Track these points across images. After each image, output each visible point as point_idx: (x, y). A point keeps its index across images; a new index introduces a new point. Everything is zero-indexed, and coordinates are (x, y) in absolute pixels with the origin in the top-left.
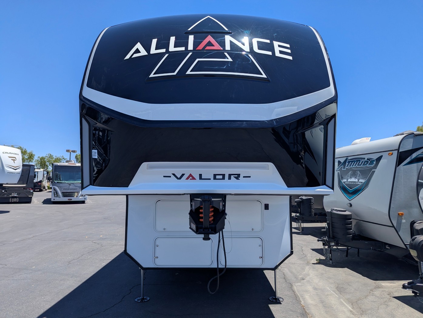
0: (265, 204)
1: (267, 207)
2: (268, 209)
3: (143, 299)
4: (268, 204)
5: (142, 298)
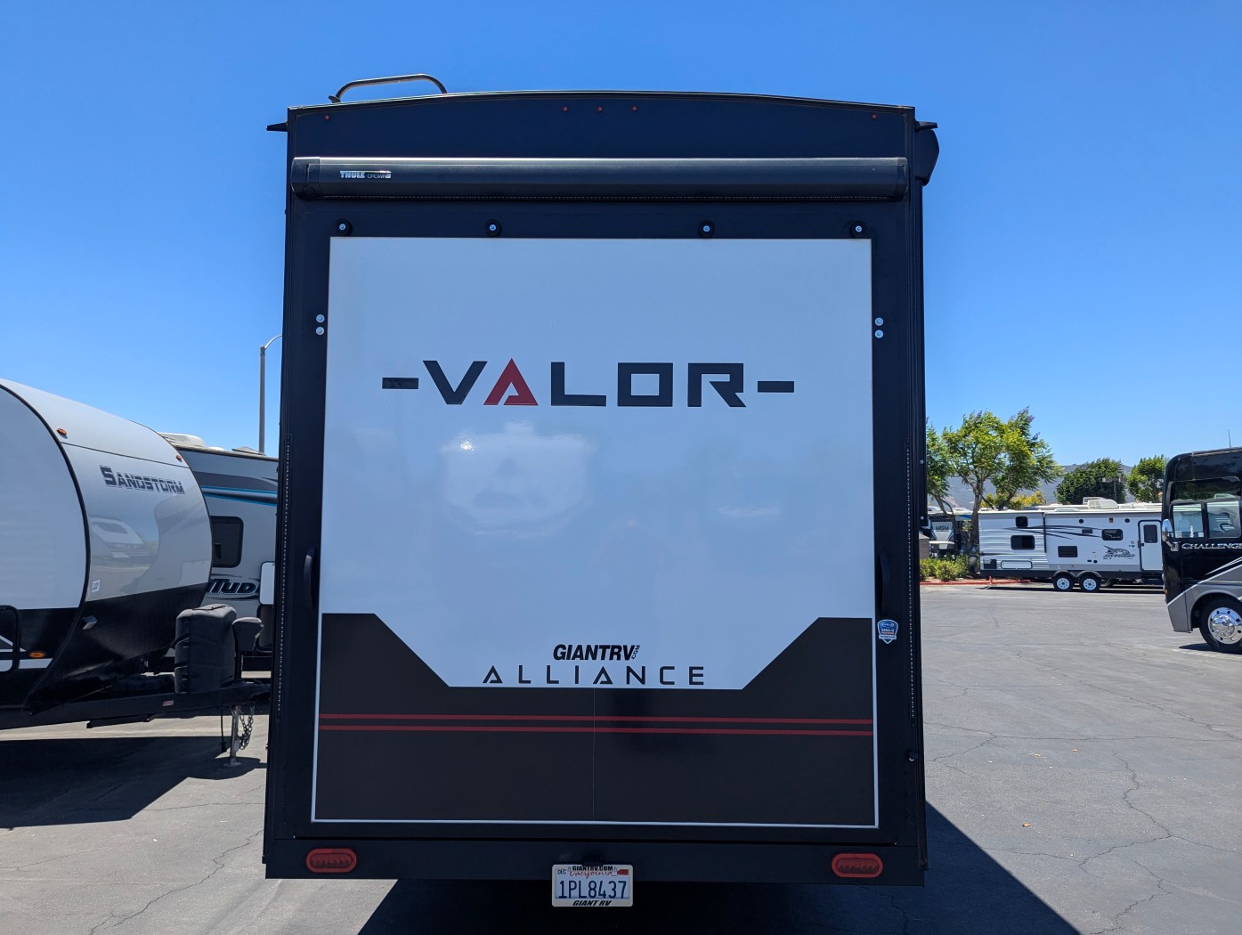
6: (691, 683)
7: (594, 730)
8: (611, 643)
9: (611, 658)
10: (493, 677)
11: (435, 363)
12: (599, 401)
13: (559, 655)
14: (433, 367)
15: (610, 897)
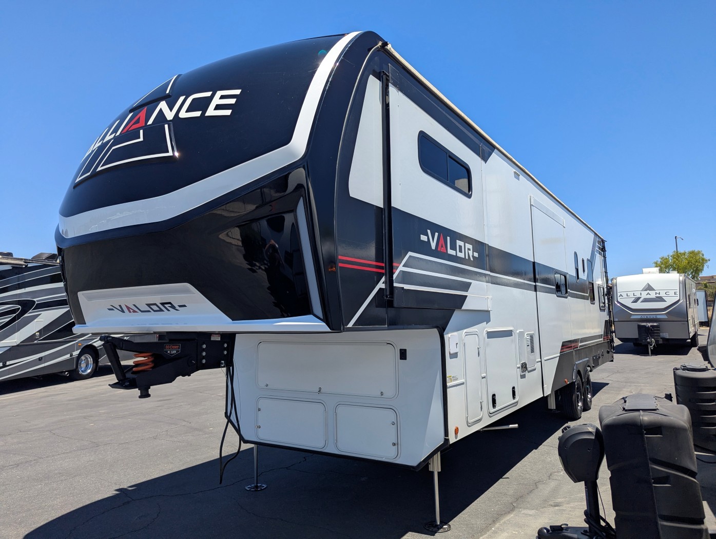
0: (401, 350)
1: (403, 354)
2: (405, 358)
3: (257, 487)
4: (405, 350)
5: (256, 485)
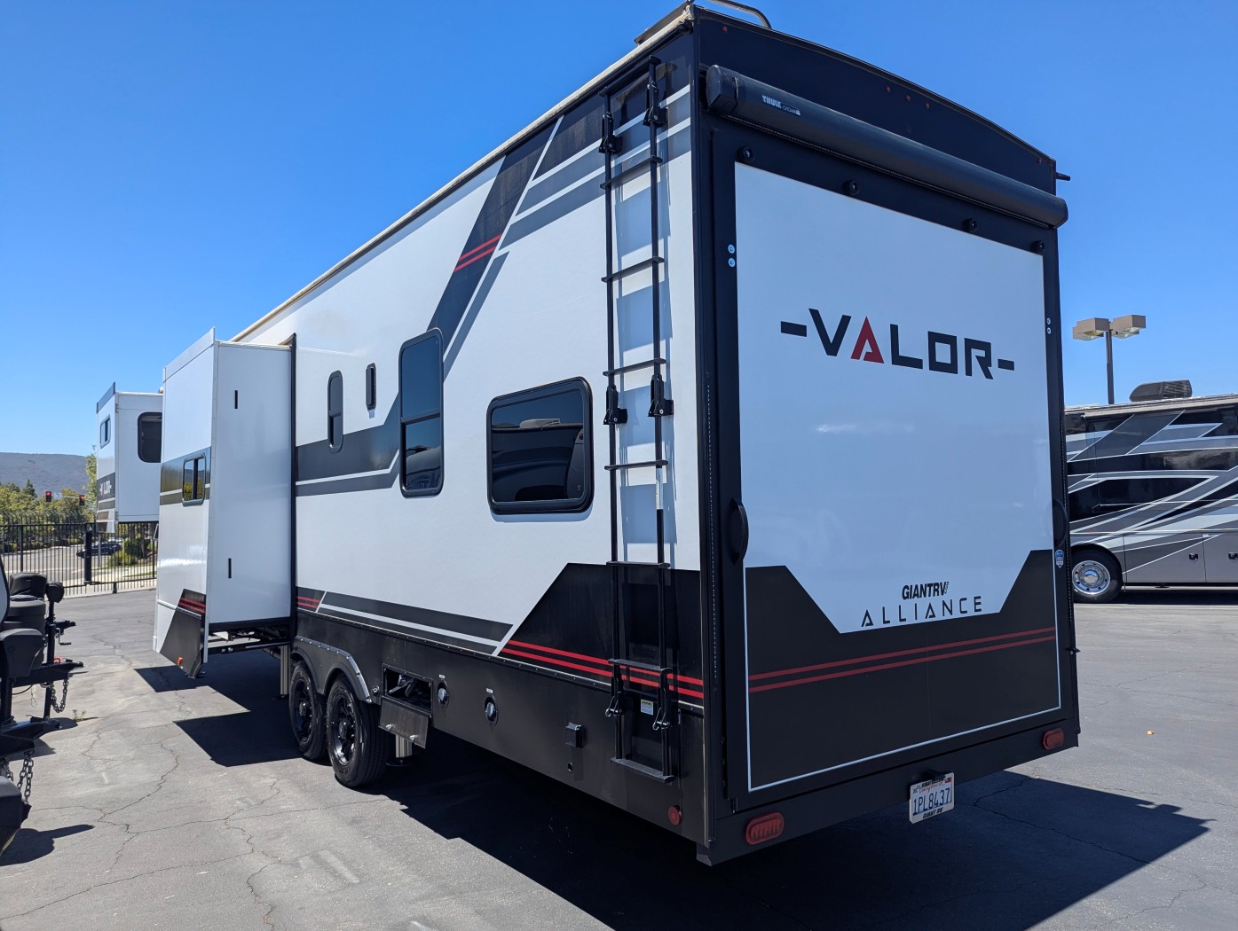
6: (976, 610)
7: (927, 659)
8: (933, 582)
9: (934, 595)
10: (867, 621)
11: (817, 311)
12: (917, 363)
13: (906, 595)
14: (815, 314)
15: (941, 804)
